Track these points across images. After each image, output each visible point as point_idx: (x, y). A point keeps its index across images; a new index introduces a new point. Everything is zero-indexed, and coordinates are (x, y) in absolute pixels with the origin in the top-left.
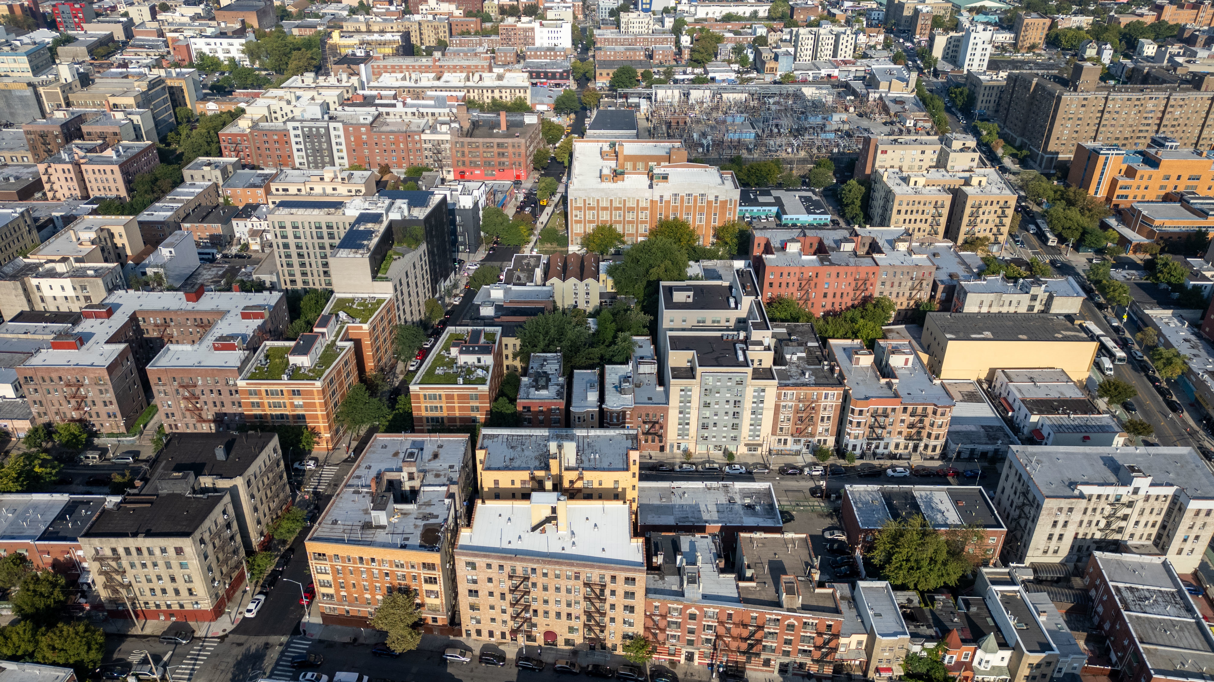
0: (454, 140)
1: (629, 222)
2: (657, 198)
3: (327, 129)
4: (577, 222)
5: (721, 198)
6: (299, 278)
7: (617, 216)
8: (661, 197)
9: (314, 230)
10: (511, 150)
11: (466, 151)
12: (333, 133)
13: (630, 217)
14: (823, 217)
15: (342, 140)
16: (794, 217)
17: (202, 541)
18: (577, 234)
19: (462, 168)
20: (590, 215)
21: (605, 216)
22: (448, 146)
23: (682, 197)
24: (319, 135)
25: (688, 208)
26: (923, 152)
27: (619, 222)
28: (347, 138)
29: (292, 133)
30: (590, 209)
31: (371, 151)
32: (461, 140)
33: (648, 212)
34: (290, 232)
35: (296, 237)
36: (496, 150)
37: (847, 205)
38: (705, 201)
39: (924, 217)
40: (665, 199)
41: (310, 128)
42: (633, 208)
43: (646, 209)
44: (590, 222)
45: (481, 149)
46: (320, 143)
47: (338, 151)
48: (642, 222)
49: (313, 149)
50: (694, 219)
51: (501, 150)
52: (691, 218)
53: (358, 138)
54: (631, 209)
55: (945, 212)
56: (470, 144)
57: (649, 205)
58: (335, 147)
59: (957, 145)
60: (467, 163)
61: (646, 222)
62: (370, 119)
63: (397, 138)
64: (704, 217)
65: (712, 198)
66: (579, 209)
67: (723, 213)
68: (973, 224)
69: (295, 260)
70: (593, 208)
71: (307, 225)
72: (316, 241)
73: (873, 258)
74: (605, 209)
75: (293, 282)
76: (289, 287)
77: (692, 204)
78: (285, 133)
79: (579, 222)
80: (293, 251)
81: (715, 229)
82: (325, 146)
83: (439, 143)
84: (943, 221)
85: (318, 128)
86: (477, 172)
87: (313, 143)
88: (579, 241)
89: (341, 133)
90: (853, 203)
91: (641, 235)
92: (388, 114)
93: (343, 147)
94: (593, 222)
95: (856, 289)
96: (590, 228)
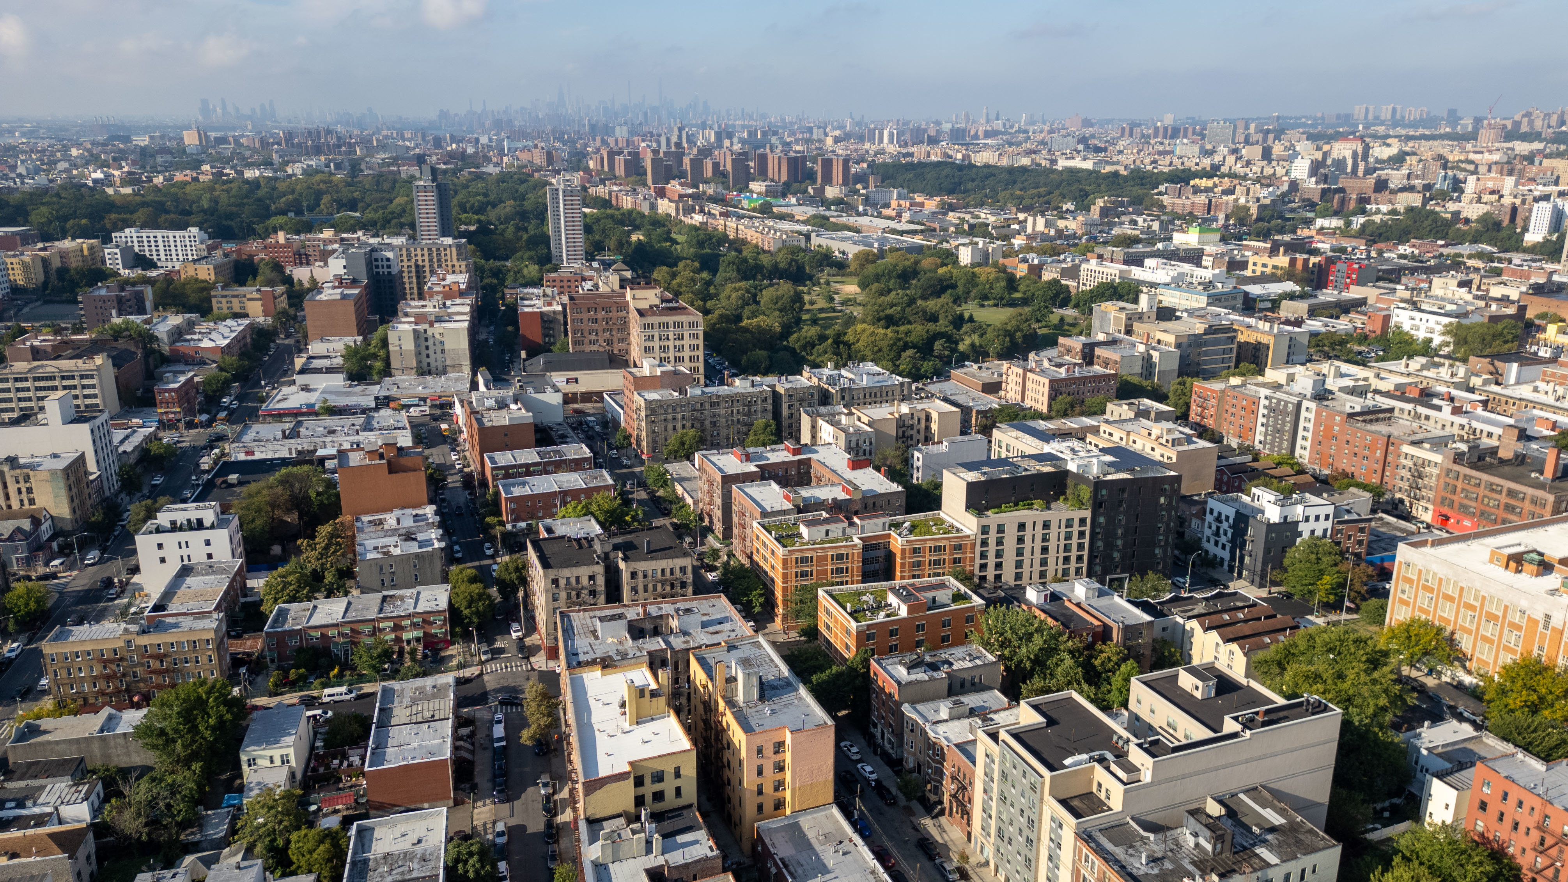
0: (1445, 466)
1: (1485, 639)
2: (1539, 616)
3: (1299, 406)
4: (1403, 602)
7: (1466, 620)
8: (1548, 617)
10: (1527, 506)
11: (1460, 487)
12: (1303, 414)
13: (1488, 630)
15: (1310, 426)
17: (555, 582)
18: (1397, 621)
19: (1446, 510)
20: (1424, 600)
21: (1447, 611)
22: (1435, 471)
24: (1284, 413)
27: (1469, 632)
28: (1317, 424)
29: (1264, 402)
30: (1426, 588)
31: (1339, 449)
32: (1457, 468)
33: (1520, 635)
36: (1504, 499)
40: (1553, 623)
41: (1279, 401)
42: (1496, 618)
43: (1518, 627)
44: (1421, 610)
45: (1482, 491)
46: (1284, 422)
47: (1304, 438)
48: (1508, 649)
49: (1274, 426)
51: (1512, 502)
53: (1329, 428)
54: (1491, 617)
57: (1523, 623)
58: (1301, 433)
60: (1456, 505)
61: (1514, 652)
62: (1358, 409)
63: (1374, 441)
66: (1409, 581)
70: (1431, 590)
74: (1450, 598)
78: (1256, 402)
79: (1406, 603)
82: (1288, 427)
83: (1425, 463)
85: (1286, 403)
86: (1467, 523)
87: (1276, 420)
89: (1312, 416)
92: (1427, 418)
93: (1309, 435)
94: (1426, 612)
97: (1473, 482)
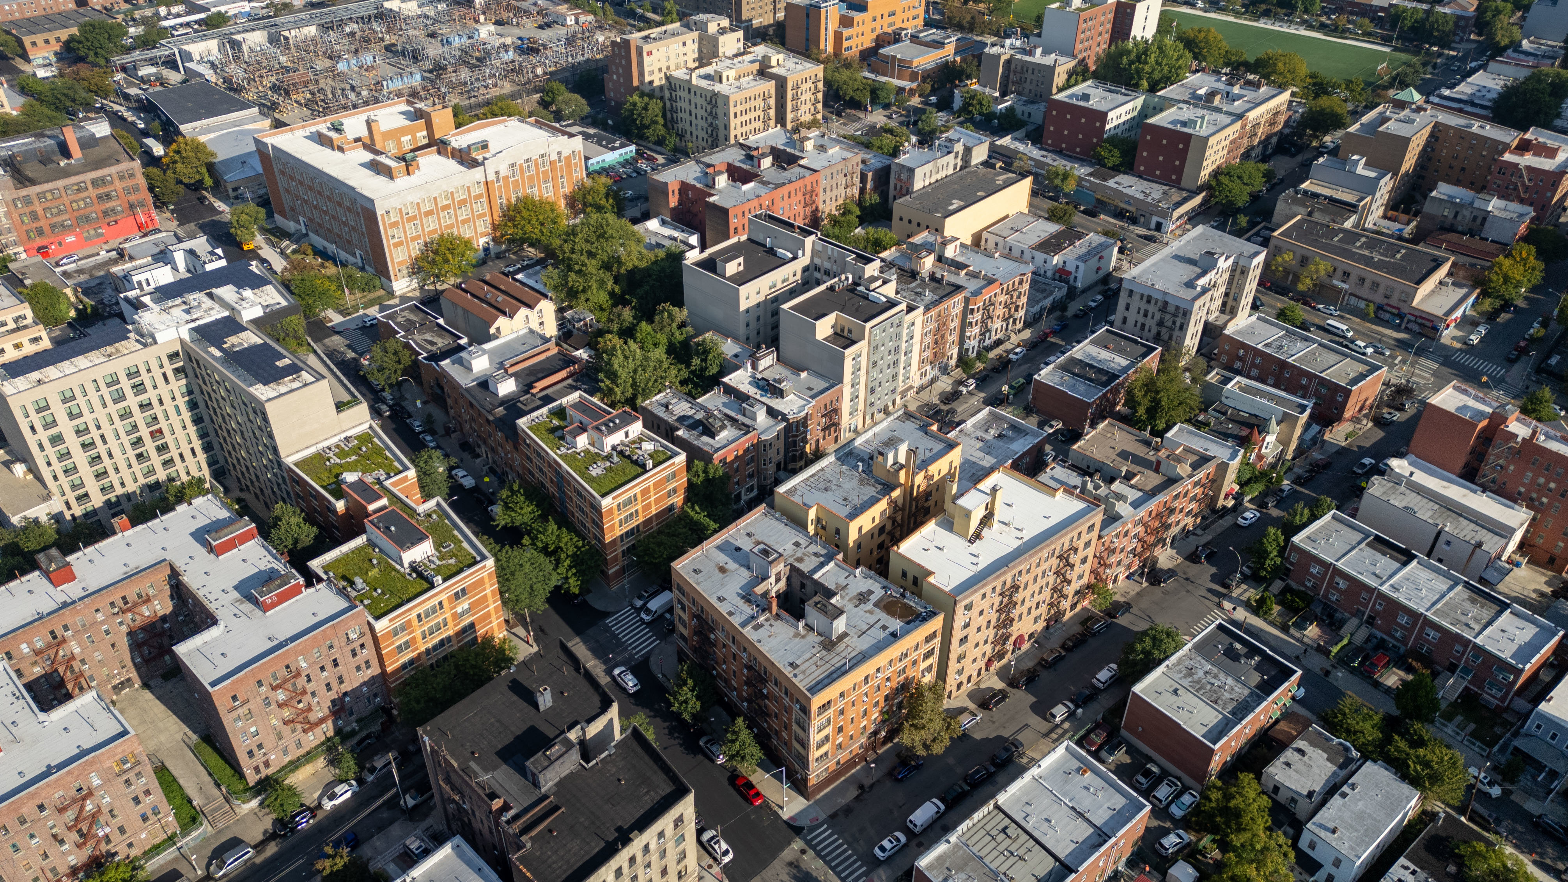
0: (10, 197)
1: (464, 222)
2: (491, 177)
4: (396, 245)
5: (565, 154)
6: (92, 487)
7: (446, 219)
8: (497, 173)
9: (105, 391)
10: (119, 185)
11: (39, 209)
13: (463, 214)
14: (628, 149)
16: (600, 158)
18: (400, 263)
19: (39, 241)
20: (411, 231)
21: (431, 224)
22: (1, 210)
23: (521, 166)
25: (531, 178)
26: (684, 44)
27: (451, 227)
30: (409, 220)
33: (484, 200)
34: (59, 411)
35: (72, 416)
36: (93, 192)
37: (647, 127)
38: (547, 163)
39: (756, 114)
40: (502, 174)
42: (465, 201)
43: (480, 196)
44: (413, 239)
45: (65, 198)
48: (480, 216)
50: (540, 190)
51: (102, 190)
52: (535, 190)
54: (463, 202)
55: (772, 102)
56: (41, 196)
57: (483, 190)
59: (712, 28)
60: (47, 229)
61: (484, 215)
64: (550, 185)
65: (554, 157)
66: (395, 225)
67: (570, 173)
68: (796, 109)
69: (80, 458)
70: (414, 218)
71: (90, 388)
72: (113, 408)
73: (800, 166)
74: (429, 213)
75: (83, 498)
76: (78, 511)
77: (533, 172)
79: (400, 244)
80: (73, 442)
81: (566, 197)
84: (772, 113)
86: (71, 239)
88: (405, 272)
90: (656, 123)
91: (482, 235)
94: (419, 237)
95: (806, 205)
96: (415, 250)
97: (49, 196)
